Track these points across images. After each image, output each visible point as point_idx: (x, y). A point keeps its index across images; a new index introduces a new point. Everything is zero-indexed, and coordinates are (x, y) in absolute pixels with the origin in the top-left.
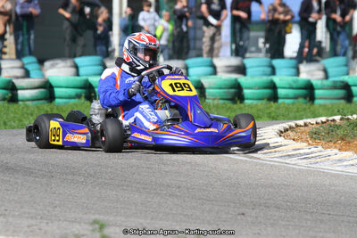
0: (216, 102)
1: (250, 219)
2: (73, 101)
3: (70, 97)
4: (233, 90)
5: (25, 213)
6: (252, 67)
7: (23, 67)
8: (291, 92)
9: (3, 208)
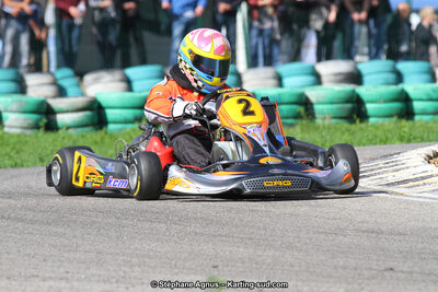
0: (327, 122)
1: (402, 276)
2: (130, 126)
3: (127, 122)
4: (349, 106)
5: (93, 275)
6: (370, 74)
7: (55, 83)
8: (429, 106)
9: (62, 270)
